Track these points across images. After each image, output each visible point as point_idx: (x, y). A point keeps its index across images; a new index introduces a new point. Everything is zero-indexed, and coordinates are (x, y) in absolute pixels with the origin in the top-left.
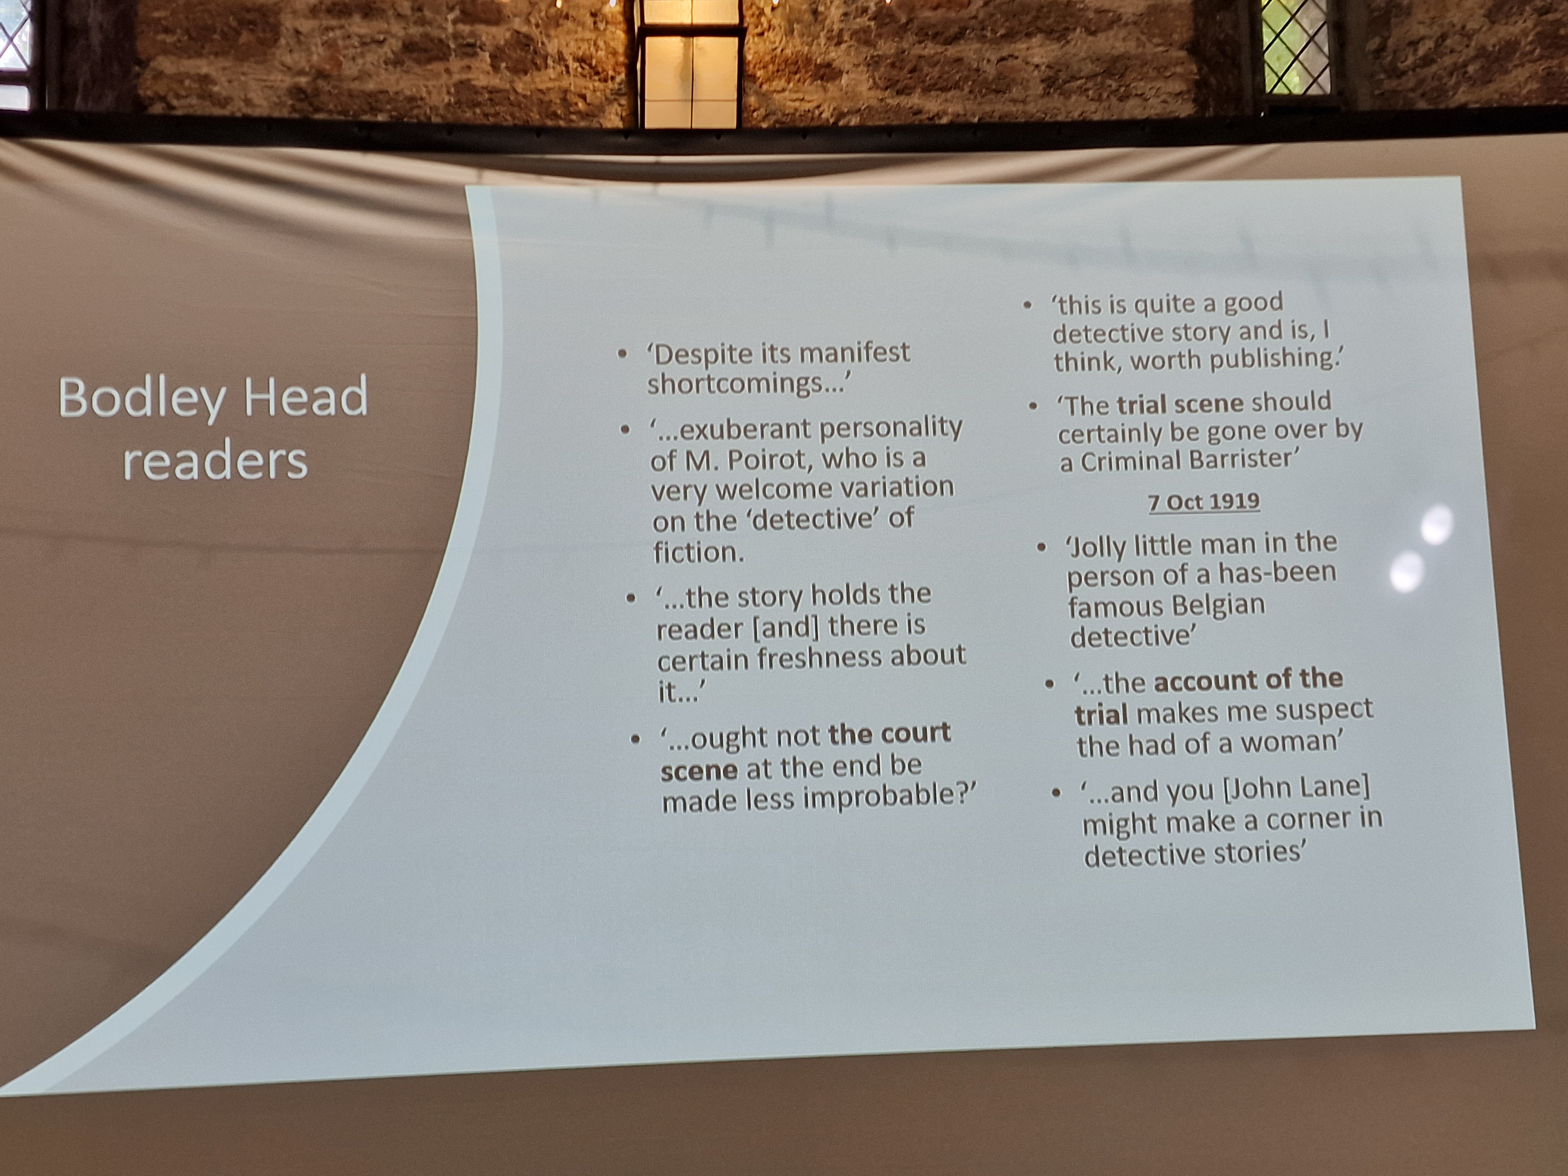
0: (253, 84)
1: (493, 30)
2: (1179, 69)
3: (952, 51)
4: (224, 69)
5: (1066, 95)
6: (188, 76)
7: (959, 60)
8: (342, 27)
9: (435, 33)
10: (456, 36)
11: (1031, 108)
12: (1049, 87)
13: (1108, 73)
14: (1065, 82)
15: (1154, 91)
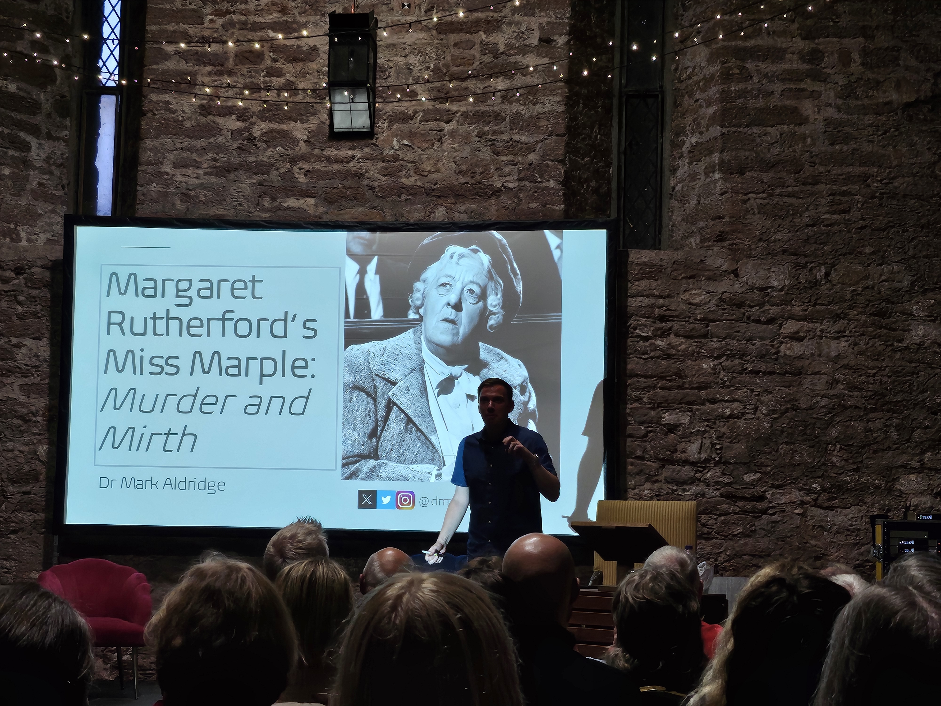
0: (185, 104)
1: (279, 79)
2: (560, 91)
3: (464, 84)
4: (175, 98)
5: (511, 103)
6: (161, 101)
7: (467, 88)
8: (220, 80)
9: (255, 81)
10: (264, 82)
11: (496, 109)
12: (504, 99)
13: (529, 93)
14: (511, 97)
15: (548, 101)
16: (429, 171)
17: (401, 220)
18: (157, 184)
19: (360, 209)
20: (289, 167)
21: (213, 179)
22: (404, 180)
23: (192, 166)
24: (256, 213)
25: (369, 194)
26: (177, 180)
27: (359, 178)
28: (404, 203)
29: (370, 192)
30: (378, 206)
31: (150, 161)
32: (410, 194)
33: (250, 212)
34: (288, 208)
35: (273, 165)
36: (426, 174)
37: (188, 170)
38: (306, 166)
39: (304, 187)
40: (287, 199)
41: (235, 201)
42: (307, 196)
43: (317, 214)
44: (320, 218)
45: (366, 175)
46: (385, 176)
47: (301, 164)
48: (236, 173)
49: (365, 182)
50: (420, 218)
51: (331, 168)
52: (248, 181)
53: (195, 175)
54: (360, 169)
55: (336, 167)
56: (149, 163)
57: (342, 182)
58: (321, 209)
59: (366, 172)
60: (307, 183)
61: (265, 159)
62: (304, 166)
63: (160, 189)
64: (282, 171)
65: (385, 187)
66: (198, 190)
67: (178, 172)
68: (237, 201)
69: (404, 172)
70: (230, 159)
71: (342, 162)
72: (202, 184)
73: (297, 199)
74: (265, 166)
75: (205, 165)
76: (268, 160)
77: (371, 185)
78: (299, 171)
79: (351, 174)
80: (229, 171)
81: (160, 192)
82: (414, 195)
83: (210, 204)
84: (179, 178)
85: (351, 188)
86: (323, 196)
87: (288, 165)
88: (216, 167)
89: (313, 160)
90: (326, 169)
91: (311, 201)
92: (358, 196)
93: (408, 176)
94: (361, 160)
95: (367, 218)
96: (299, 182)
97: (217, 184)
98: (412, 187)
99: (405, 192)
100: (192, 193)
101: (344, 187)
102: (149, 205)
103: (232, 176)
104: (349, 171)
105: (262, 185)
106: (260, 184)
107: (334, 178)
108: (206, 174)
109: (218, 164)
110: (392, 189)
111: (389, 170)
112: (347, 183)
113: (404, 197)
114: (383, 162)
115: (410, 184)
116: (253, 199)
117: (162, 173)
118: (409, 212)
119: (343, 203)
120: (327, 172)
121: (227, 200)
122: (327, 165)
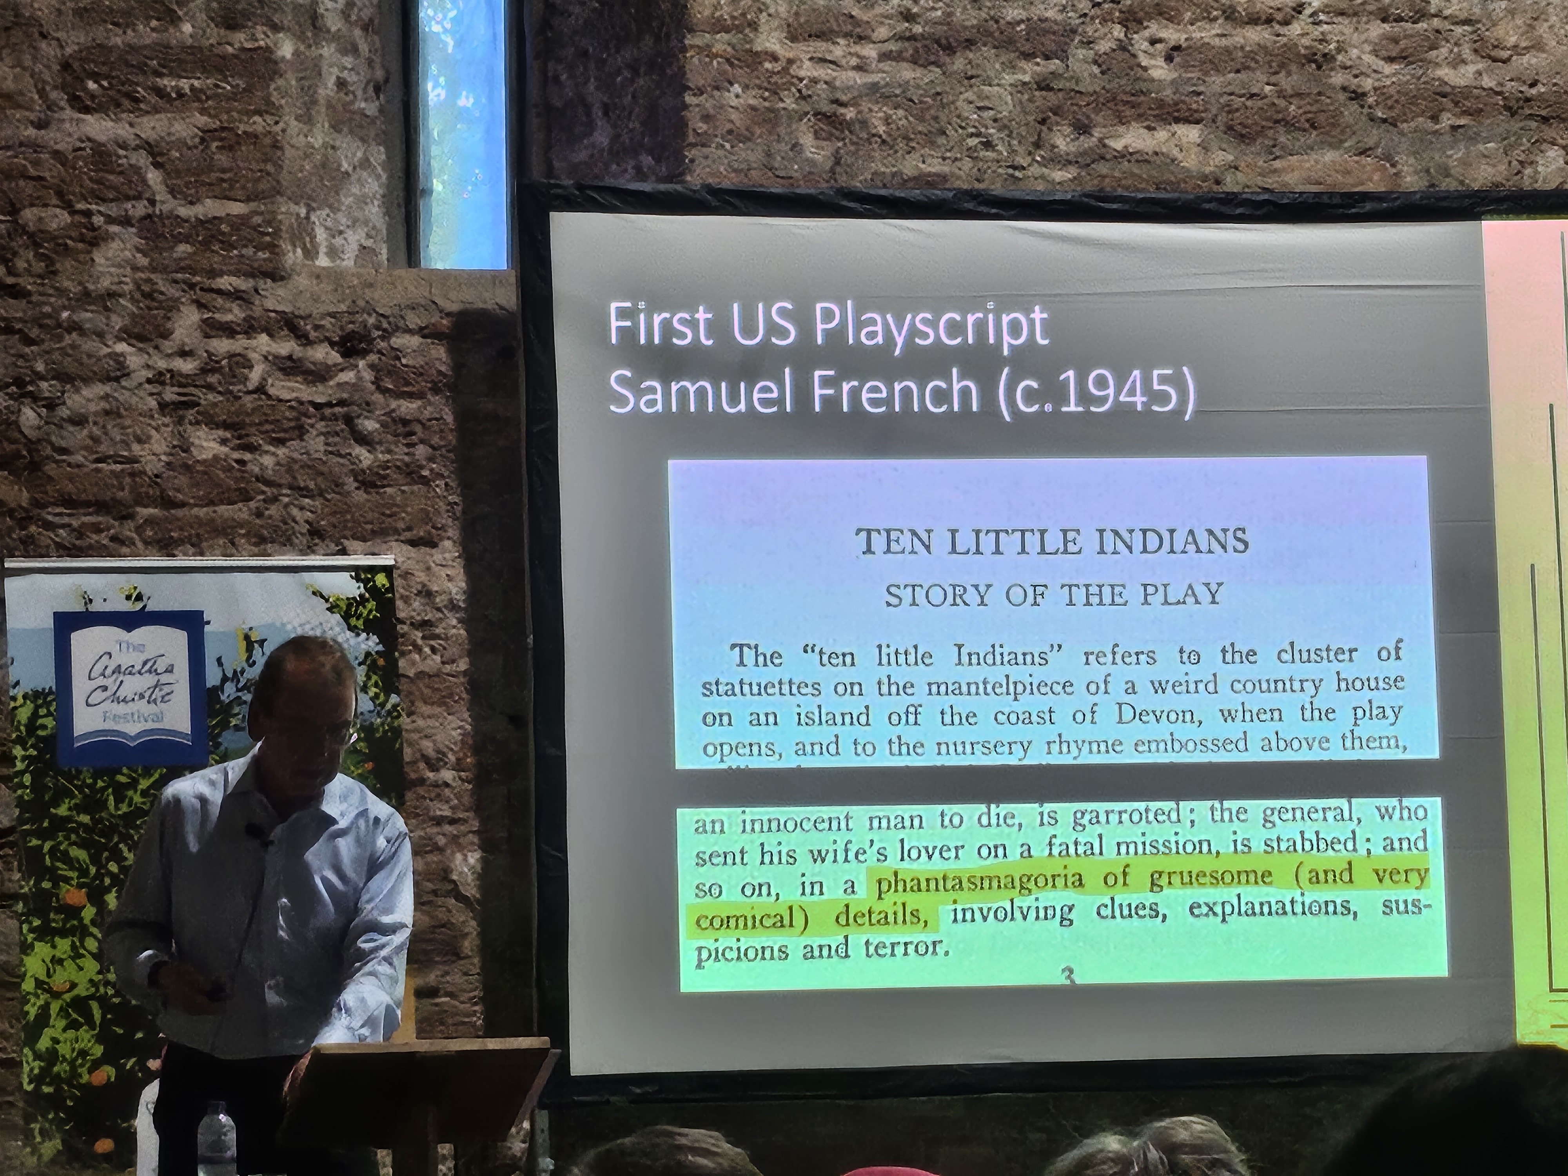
16: (1515, 47)
17: (1448, 185)
18: (746, 87)
19: (1330, 156)
20: (1122, 36)
21: (907, 73)
22: (1445, 73)
23: (846, 35)
24: (1035, 170)
25: (1350, 112)
26: (802, 73)
27: (1319, 67)
28: (1447, 138)
29: (1354, 106)
30: (1377, 146)
31: (720, 19)
32: (1466, 113)
33: (1015, 168)
34: (1124, 155)
35: (1074, 31)
36: (1505, 54)
37: (832, 48)
38: (1172, 34)
39: (1168, 94)
40: (1121, 129)
41: (972, 135)
42: (1177, 120)
43: (1208, 170)
44: (1218, 182)
45: (1340, 58)
46: (1391, 60)
47: (1154, 28)
48: (971, 55)
49: (1338, 78)
50: (1499, 179)
51: (1238, 40)
52: (1008, 78)
53: (854, 61)
54: (1323, 40)
55: (1255, 35)
56: (718, 26)
57: (1273, 79)
58: (1220, 157)
59: (1339, 50)
60: (1173, 82)
61: (1050, 14)
62: (1163, 34)
63: (752, 102)
64: (1104, 46)
65: (1392, 91)
66: (865, 105)
67: (803, 51)
68: (978, 135)
69: (1444, 51)
70: (950, 14)
71: (1269, 21)
72: (874, 87)
73: (1150, 128)
74: (1054, 33)
75: (882, 32)
76: (1060, 17)
77: (1353, 87)
78: (1151, 50)
79: (1298, 54)
80: (950, 50)
81: (753, 108)
82: (1475, 113)
83: (901, 144)
84: (807, 70)
85: (1299, 95)
86: (1222, 119)
87: (1118, 32)
88: (913, 38)
89: (1188, 15)
90: (1224, 42)
91: (1191, 134)
92: (1322, 118)
93: (1458, 62)
94: (1322, 17)
95: (1350, 180)
96: (1153, 80)
97: (918, 87)
98: (1466, 92)
99: (1450, 105)
100: (850, 114)
101: (1281, 94)
102: (723, 146)
103: (959, 63)
104: (1290, 47)
105: (1049, 88)
106: (1043, 85)
107: (1248, 68)
108: (885, 56)
109: (918, 29)
110: (1413, 100)
111: (1403, 43)
112: (1288, 82)
113: (1447, 120)
114: (1384, 20)
115: (1463, 83)
116: (1023, 131)
117: (757, 54)
118: (1465, 163)
119: (1282, 139)
120: (1227, 51)
121: (950, 132)
122: (1229, 28)
